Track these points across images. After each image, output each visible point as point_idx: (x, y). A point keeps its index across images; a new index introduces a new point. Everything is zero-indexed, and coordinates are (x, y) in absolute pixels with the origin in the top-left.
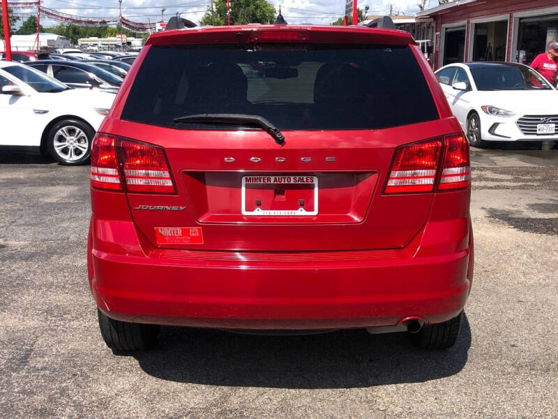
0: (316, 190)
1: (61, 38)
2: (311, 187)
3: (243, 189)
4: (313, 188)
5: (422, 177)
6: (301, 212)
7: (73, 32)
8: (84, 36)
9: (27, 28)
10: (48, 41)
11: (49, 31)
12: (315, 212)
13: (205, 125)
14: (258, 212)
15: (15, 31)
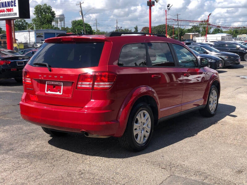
0: (62, 86)
1: (228, 35)
2: (61, 85)
3: (46, 85)
4: (61, 86)
5: (84, 85)
6: (58, 93)
7: (235, 32)
8: (240, 34)
9: (216, 31)
10: (222, 36)
11: (225, 32)
12: (61, 94)
13: (41, 66)
14: (49, 92)
15: (211, 33)
